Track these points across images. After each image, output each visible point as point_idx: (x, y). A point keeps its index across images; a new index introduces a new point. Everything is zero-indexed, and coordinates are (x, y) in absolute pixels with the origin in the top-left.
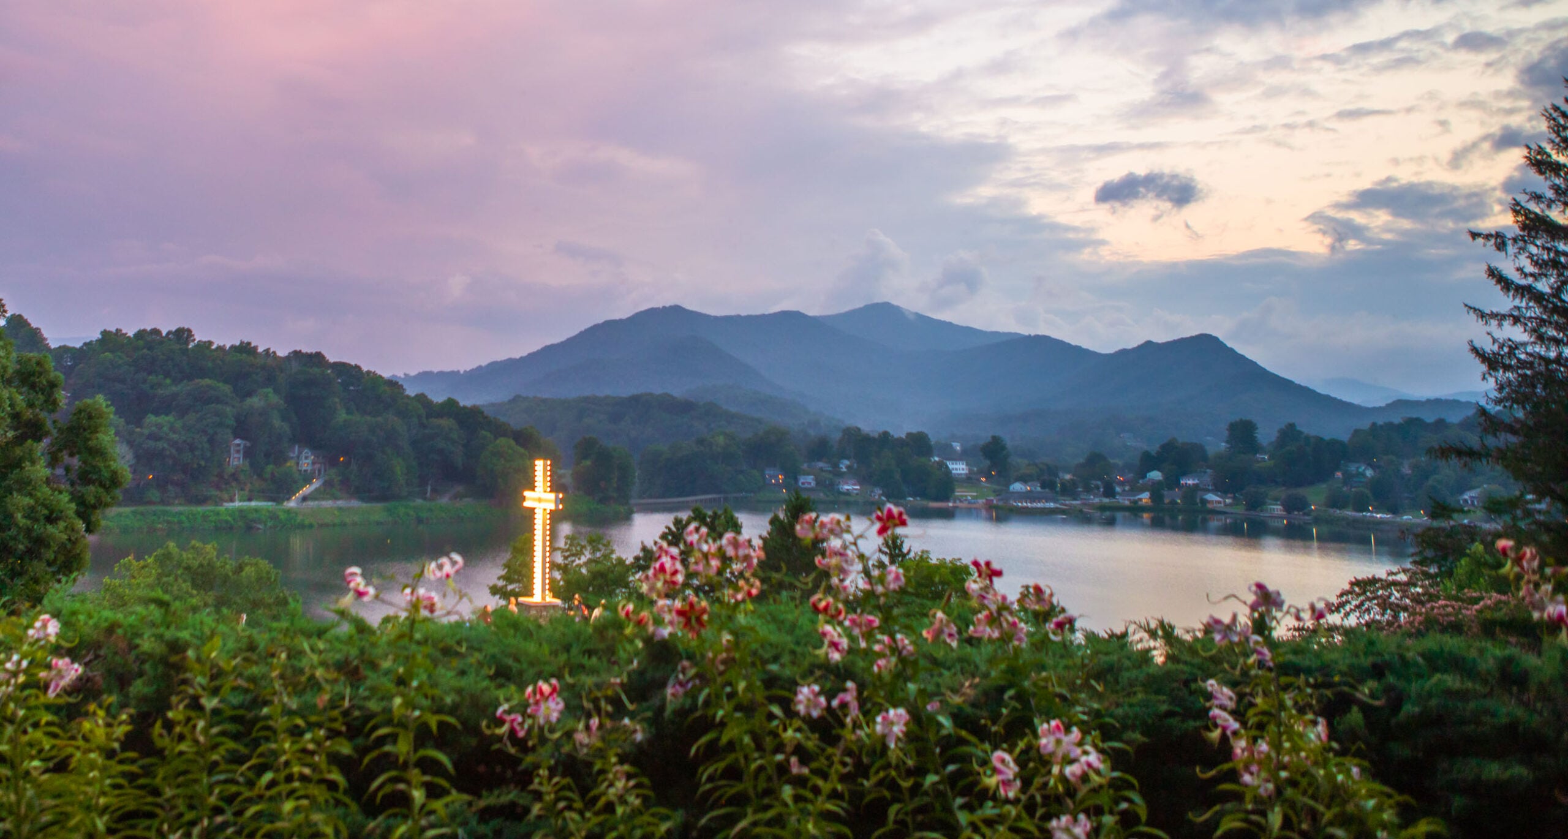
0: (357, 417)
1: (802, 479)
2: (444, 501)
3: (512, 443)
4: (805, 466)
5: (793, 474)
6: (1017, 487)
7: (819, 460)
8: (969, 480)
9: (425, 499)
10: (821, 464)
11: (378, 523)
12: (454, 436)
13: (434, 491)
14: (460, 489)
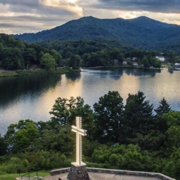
0: (7, 48)
1: (124, 62)
2: (31, 70)
3: (49, 54)
4: (124, 59)
5: (121, 61)
6: (177, 64)
7: (128, 57)
8: (165, 62)
9: (27, 69)
10: (128, 58)
11: (15, 76)
12: (34, 52)
13: (29, 67)
14: (35, 66)
